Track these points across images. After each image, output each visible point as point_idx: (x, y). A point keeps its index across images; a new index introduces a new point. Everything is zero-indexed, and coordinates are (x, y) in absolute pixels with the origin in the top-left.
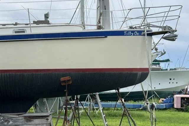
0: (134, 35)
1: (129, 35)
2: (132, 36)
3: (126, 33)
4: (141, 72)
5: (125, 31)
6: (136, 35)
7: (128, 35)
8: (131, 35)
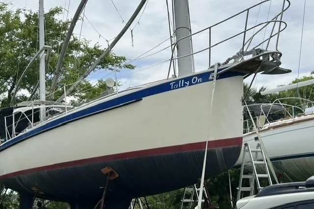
0: (191, 84)
1: (181, 87)
2: (187, 88)
3: (174, 84)
4: (220, 149)
5: (172, 82)
6: (197, 83)
7: (178, 88)
8: (184, 86)
